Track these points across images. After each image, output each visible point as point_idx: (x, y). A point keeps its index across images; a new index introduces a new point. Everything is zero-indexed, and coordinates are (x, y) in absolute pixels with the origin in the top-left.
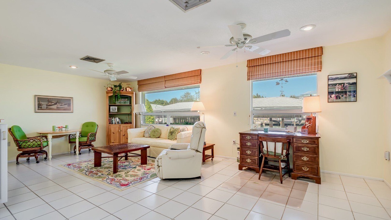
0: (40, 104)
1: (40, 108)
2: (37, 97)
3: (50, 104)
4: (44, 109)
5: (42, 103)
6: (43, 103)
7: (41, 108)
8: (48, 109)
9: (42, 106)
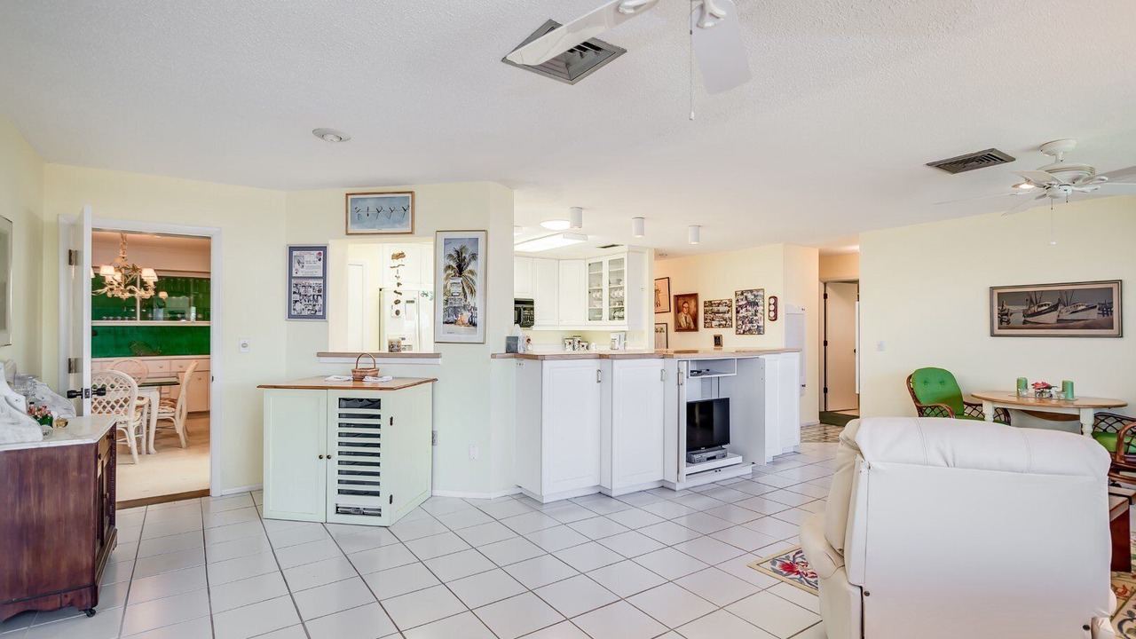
0: (1006, 312)
1: (1005, 324)
2: (996, 292)
3: (1035, 309)
4: (1016, 326)
5: (1008, 307)
6: (1012, 308)
7: (1008, 322)
8: (1028, 325)
9: (1011, 318)
